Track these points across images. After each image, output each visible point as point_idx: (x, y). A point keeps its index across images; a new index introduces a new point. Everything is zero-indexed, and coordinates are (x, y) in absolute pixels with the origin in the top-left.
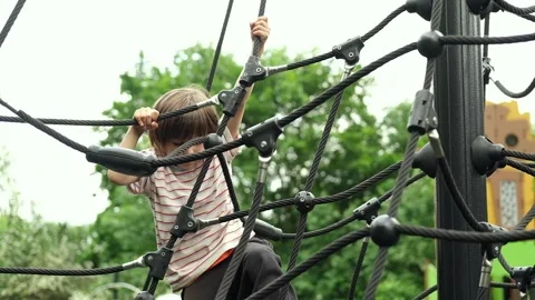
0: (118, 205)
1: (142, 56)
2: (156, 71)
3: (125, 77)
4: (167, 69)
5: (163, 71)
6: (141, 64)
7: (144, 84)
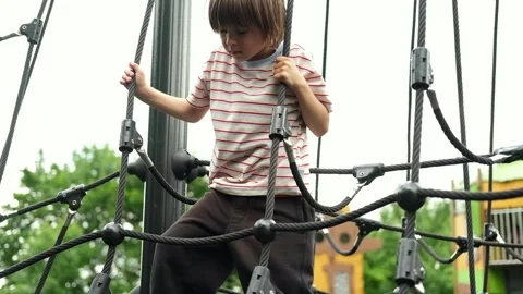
0: (14, 283)
1: (41, 152)
2: (55, 167)
3: (26, 171)
4: (66, 165)
5: (61, 168)
6: (42, 160)
7: (42, 179)
